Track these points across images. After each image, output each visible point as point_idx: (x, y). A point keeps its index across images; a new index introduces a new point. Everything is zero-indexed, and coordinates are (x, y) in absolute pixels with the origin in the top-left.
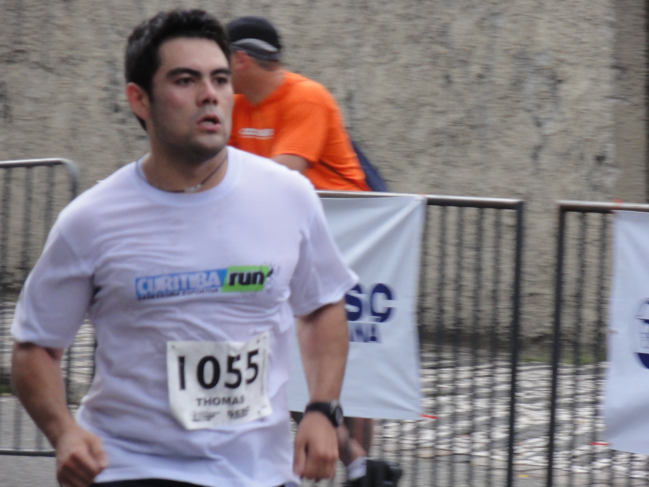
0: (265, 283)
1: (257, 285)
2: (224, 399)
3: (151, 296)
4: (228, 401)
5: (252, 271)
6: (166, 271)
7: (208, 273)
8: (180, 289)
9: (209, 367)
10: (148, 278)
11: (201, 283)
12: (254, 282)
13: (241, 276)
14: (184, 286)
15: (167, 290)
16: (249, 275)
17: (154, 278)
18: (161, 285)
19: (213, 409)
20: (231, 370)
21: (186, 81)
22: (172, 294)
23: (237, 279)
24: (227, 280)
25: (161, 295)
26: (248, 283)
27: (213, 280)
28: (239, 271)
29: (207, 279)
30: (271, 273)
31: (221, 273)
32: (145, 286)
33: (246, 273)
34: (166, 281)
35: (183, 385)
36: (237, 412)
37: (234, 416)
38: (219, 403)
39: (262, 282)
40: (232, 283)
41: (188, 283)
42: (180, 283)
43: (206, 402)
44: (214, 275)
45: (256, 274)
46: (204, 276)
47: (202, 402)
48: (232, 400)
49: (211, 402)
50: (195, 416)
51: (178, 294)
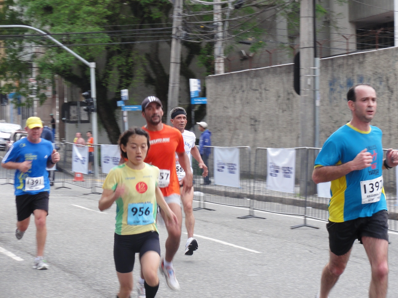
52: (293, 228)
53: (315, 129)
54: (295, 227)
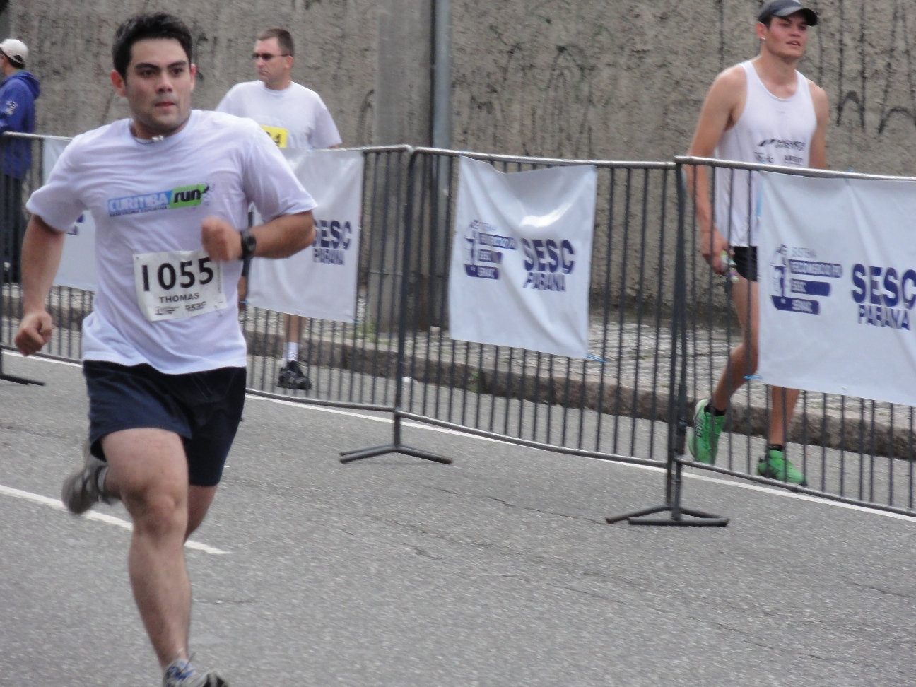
0: (202, 198)
1: (195, 200)
2: (181, 296)
3: (118, 214)
4: (184, 298)
5: (191, 190)
6: (129, 194)
7: (159, 194)
8: (140, 208)
9: (166, 272)
10: (116, 199)
11: (154, 203)
12: (193, 198)
13: (182, 194)
14: (142, 206)
15: (130, 209)
16: (188, 193)
17: (120, 199)
18: (125, 205)
19: (173, 304)
20: (184, 273)
21: (149, 73)
22: (134, 212)
23: (179, 197)
24: (173, 197)
25: (126, 212)
26: (187, 200)
27: (163, 200)
28: (180, 191)
29: (158, 199)
30: (207, 189)
31: (168, 194)
32: (114, 206)
33: (185, 191)
34: (129, 201)
35: (147, 288)
36: (193, 306)
37: (191, 309)
38: (178, 300)
39: (199, 197)
40: (176, 201)
41: (144, 203)
42: (139, 203)
43: (167, 299)
44: (163, 196)
45: (193, 192)
46: (156, 197)
47: (164, 300)
48: (188, 296)
49: (171, 299)
50: (158, 311)
51: (138, 212)
52: (347, 459)
53: (432, 75)
54: (358, 454)
